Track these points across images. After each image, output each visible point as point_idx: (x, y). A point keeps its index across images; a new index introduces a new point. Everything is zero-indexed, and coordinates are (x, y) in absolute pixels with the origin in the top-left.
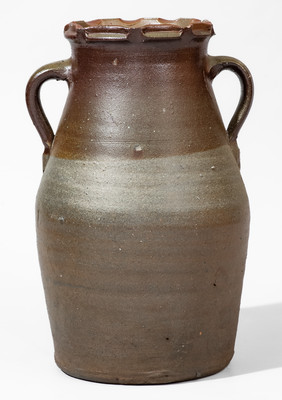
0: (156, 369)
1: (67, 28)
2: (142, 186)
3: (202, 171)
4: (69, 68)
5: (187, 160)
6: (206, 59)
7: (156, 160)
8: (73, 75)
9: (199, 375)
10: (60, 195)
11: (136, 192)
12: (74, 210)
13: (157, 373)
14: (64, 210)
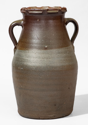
0: (52, 114)
1: (21, 10)
2: (47, 58)
3: (65, 53)
4: (23, 22)
5: (61, 50)
6: (64, 19)
7: (51, 50)
8: (24, 24)
9: (64, 116)
10: (21, 61)
11: (45, 60)
12: (26, 66)
13: (52, 116)
14: (23, 66)
